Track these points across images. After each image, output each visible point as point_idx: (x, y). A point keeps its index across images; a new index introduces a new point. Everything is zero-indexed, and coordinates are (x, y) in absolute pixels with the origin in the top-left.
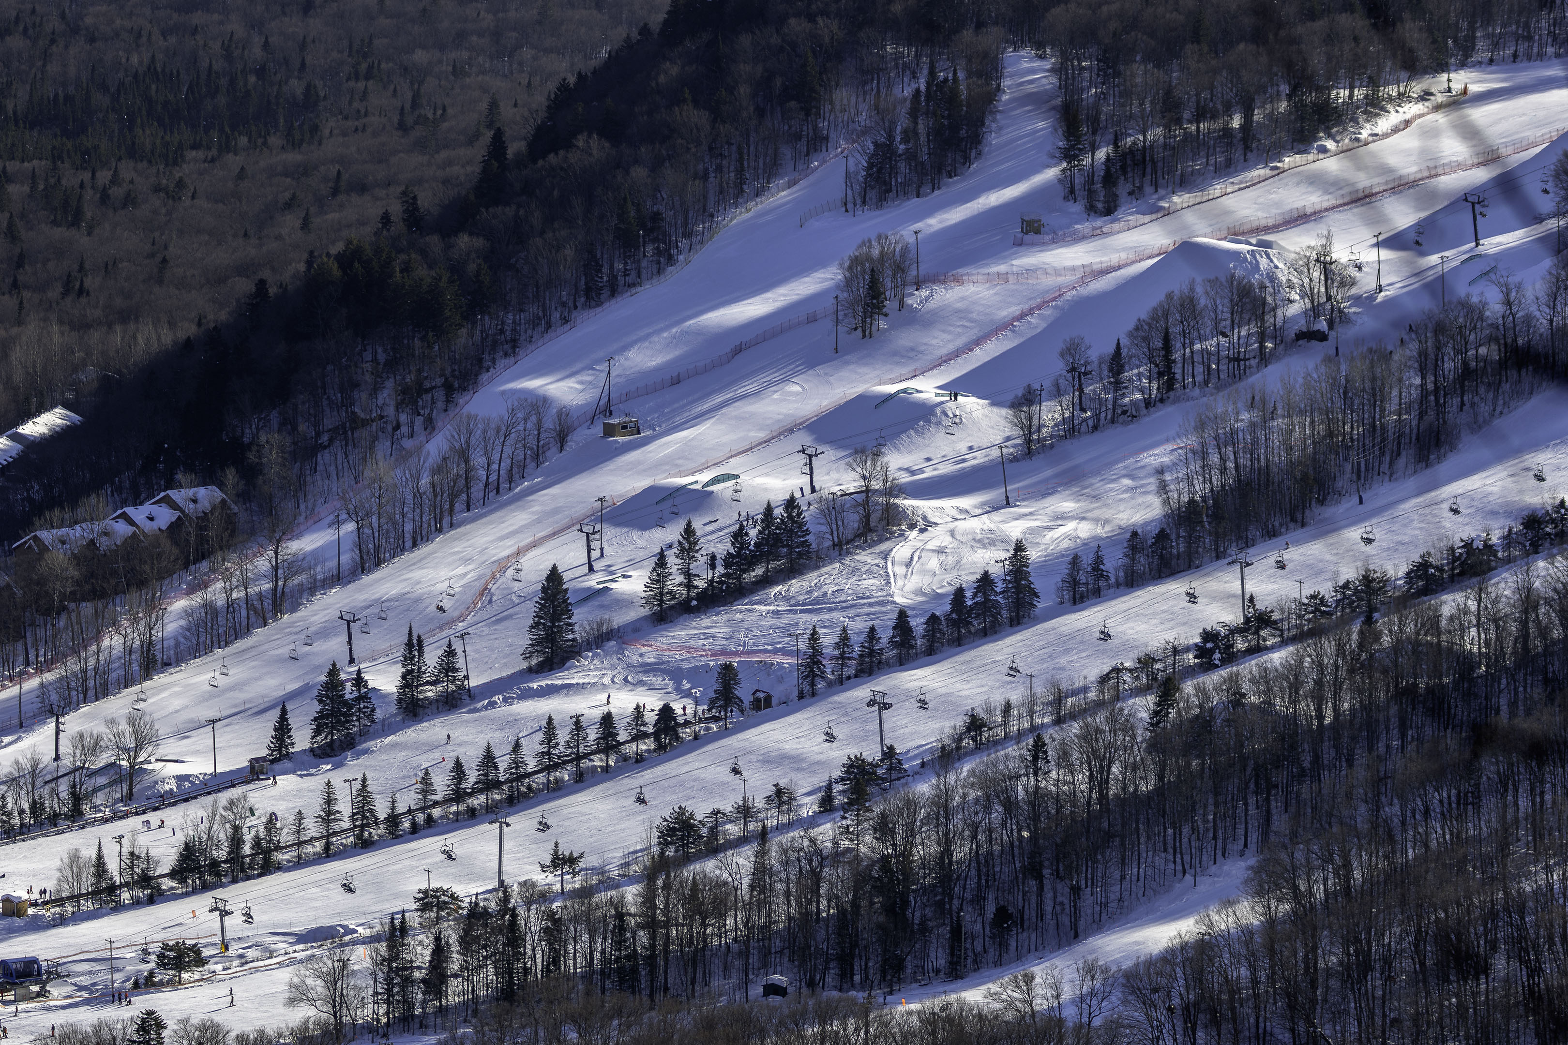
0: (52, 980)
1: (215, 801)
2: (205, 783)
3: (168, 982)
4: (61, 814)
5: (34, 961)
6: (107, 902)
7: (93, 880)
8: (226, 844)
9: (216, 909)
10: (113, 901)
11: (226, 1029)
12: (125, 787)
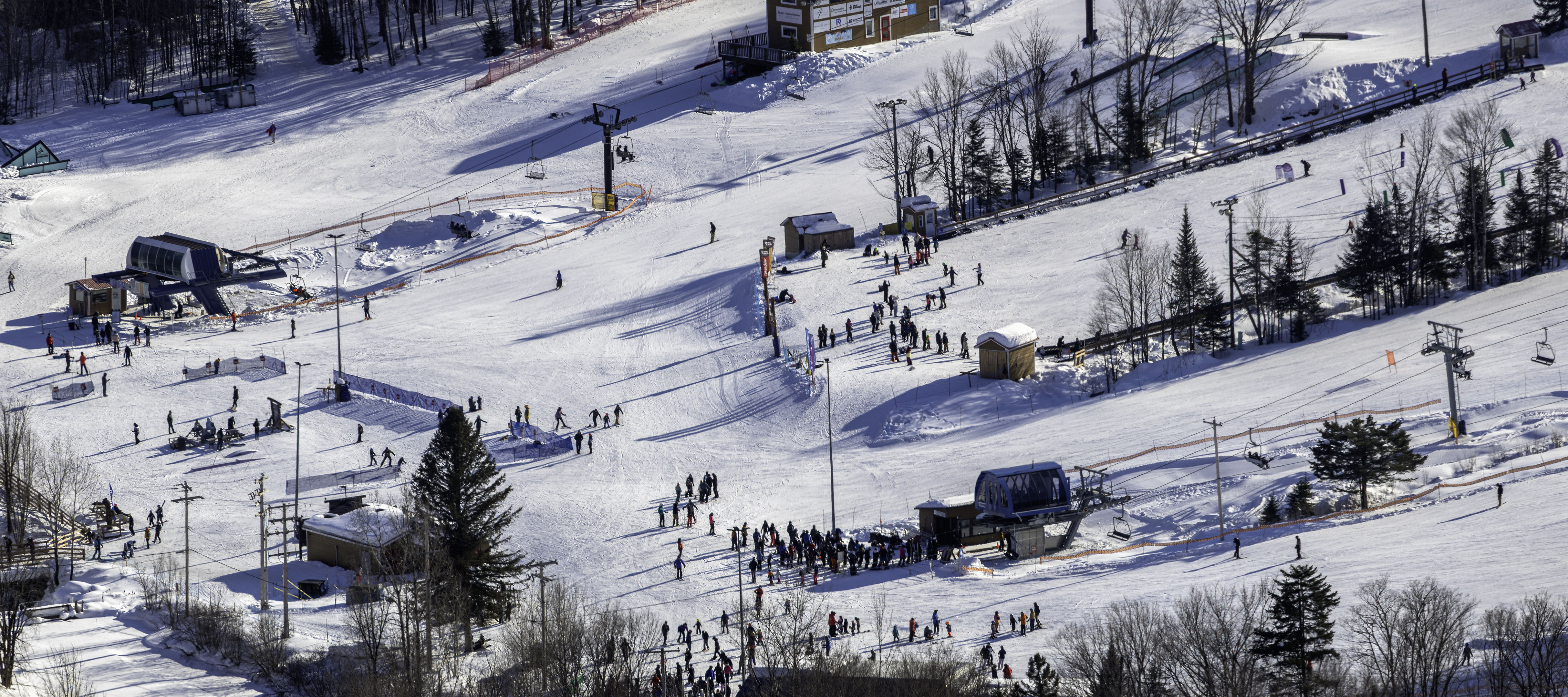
0: (1091, 509)
1: (1429, 119)
2: (1405, 81)
3: (1339, 505)
4: (1102, 158)
5: (1054, 471)
6: (1204, 342)
7: (1174, 295)
8: (1454, 208)
9: (1437, 347)
10: (1217, 337)
11: (1464, 600)
12: (1238, 95)
